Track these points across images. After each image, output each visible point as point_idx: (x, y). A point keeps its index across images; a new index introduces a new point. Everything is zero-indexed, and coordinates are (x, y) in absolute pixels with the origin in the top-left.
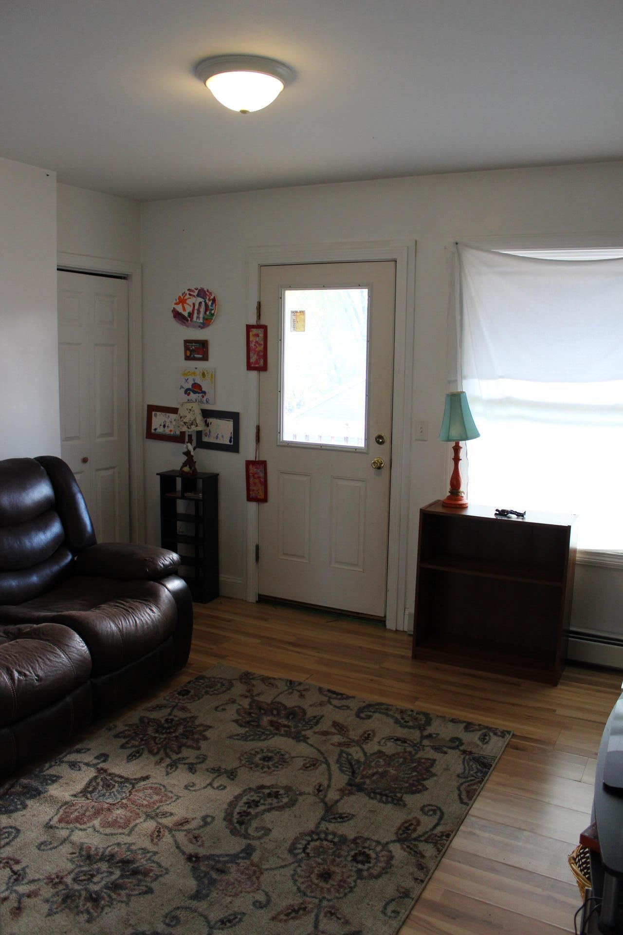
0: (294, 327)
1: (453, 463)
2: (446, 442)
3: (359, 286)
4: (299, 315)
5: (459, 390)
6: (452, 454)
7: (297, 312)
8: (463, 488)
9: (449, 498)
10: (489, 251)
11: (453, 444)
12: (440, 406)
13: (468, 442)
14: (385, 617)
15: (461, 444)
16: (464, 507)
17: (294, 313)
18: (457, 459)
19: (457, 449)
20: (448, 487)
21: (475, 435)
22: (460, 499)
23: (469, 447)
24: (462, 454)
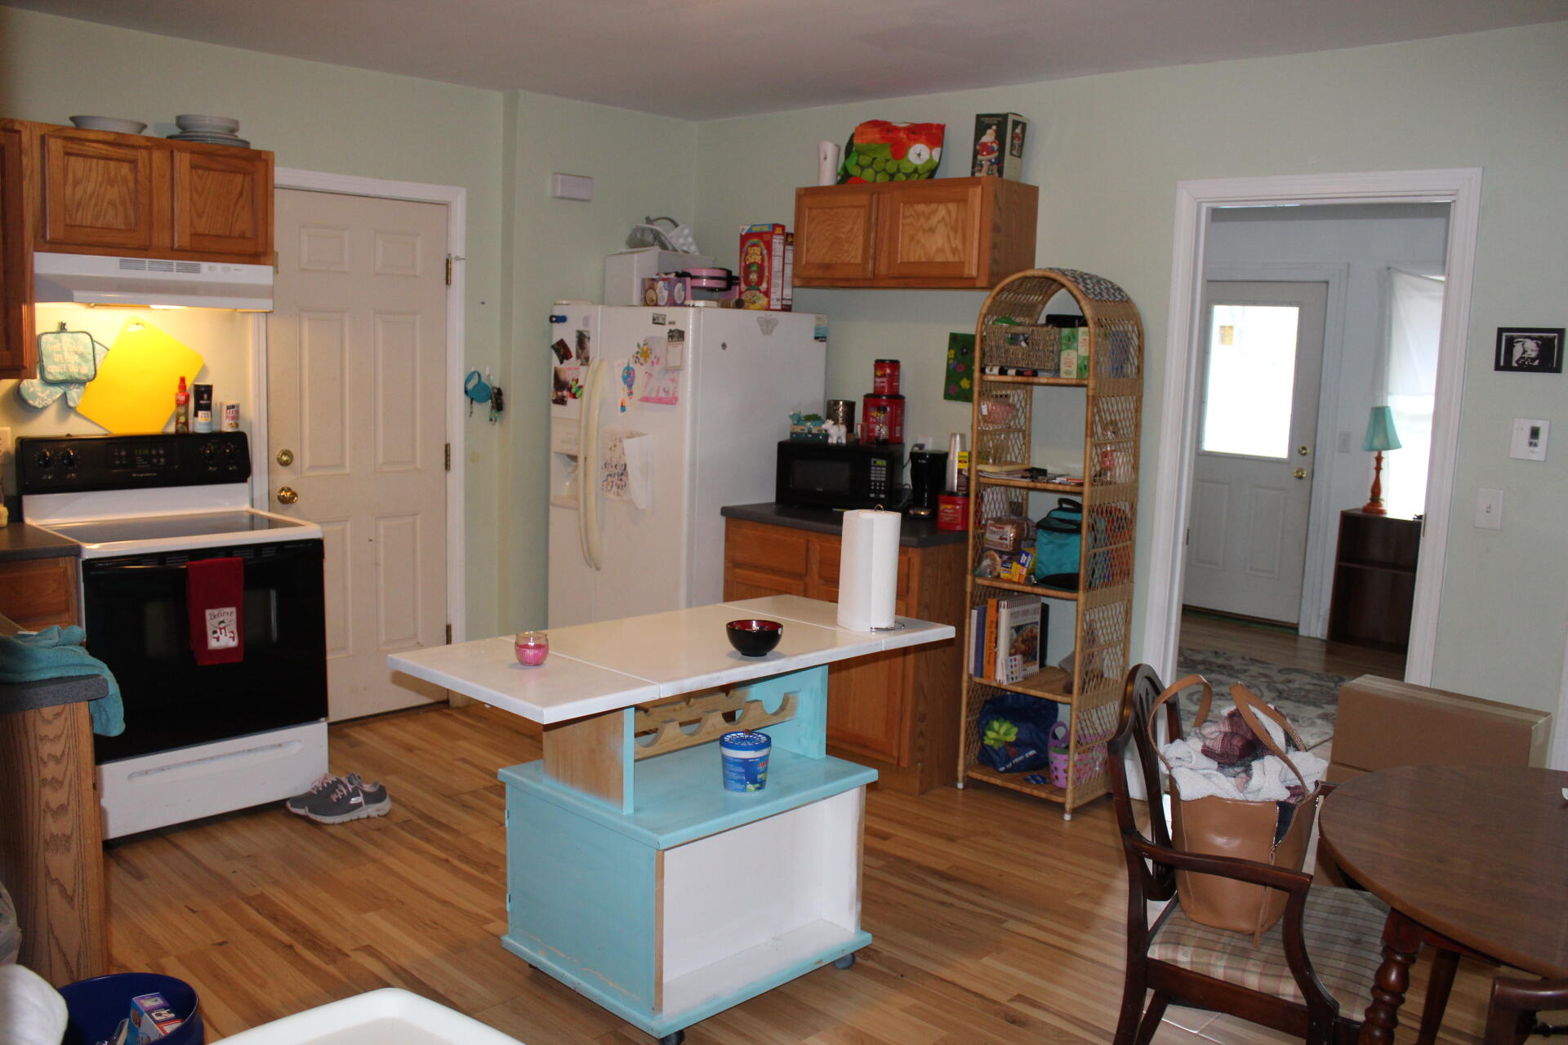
0: (1222, 340)
1: (1374, 472)
2: (1367, 453)
3: (1290, 304)
4: (1227, 330)
5: (1384, 405)
6: (1374, 464)
7: (1225, 327)
8: (1383, 496)
9: (1369, 505)
10: (1419, 276)
11: (1376, 454)
12: (1364, 419)
13: (1390, 452)
14: (1298, 624)
15: (1384, 454)
16: (1382, 512)
17: (1223, 327)
18: (1378, 469)
19: (1379, 459)
20: (1369, 495)
21: (1398, 446)
22: (1380, 505)
23: (1389, 456)
24: (1384, 464)
